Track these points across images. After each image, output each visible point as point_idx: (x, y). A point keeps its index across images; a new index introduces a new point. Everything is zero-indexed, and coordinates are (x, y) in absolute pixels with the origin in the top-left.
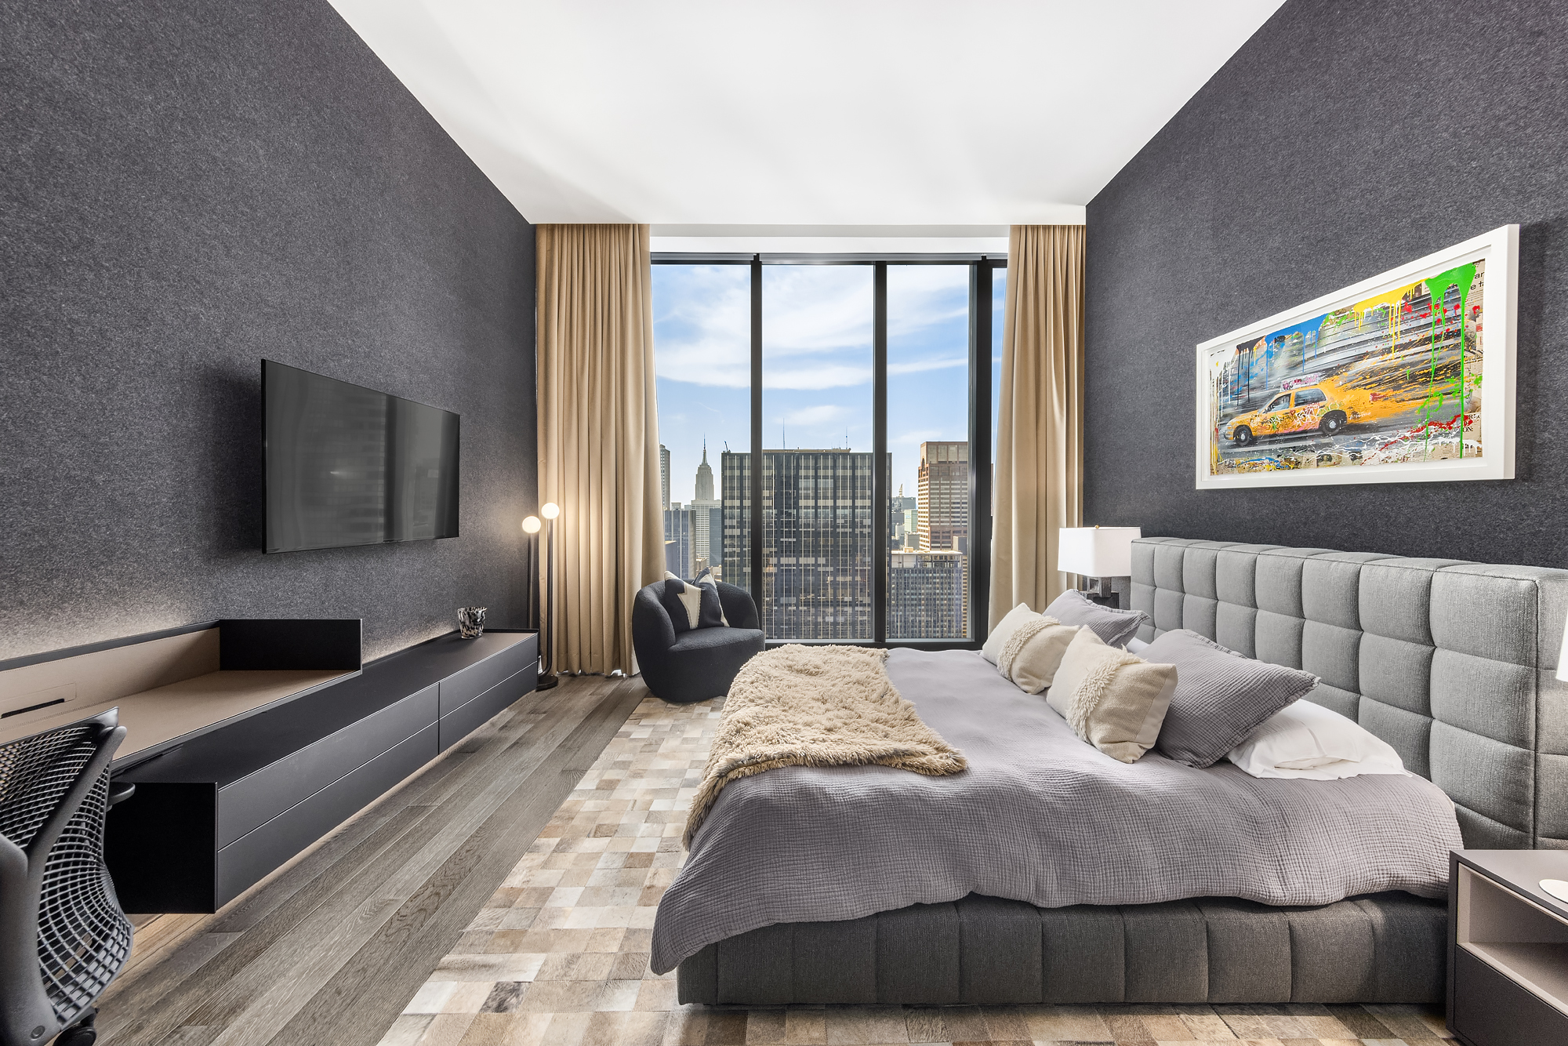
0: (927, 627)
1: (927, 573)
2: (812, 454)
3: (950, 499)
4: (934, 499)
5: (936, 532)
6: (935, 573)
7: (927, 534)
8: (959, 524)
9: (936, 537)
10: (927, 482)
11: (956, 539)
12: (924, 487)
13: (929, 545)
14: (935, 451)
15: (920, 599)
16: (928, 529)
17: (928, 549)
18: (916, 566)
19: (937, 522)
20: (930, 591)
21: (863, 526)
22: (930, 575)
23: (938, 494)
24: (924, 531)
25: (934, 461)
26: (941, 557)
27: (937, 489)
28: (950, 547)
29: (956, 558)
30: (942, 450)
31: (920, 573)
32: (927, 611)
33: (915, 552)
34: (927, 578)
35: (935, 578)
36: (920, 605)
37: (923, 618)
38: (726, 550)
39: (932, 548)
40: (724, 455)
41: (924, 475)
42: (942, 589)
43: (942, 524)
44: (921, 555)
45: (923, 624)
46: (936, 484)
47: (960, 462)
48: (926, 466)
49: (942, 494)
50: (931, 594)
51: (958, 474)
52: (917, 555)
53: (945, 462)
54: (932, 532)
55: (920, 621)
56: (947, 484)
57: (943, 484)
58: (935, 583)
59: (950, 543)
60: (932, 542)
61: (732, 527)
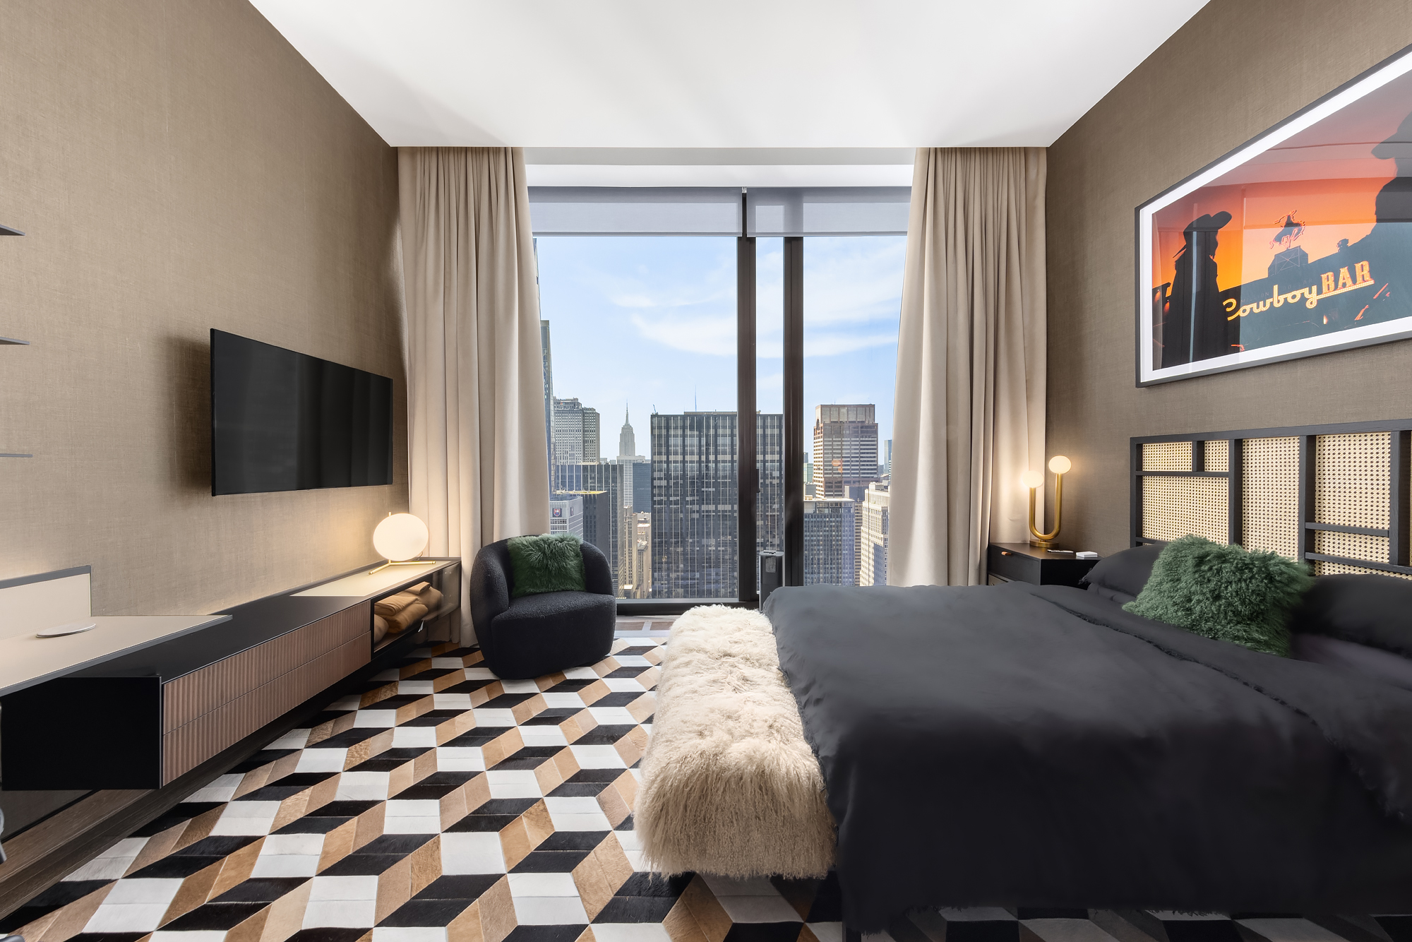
0: (825, 564)
1: (825, 517)
2: (728, 415)
3: (841, 453)
4: (828, 453)
5: (830, 483)
6: (831, 517)
7: (822, 484)
8: (849, 476)
9: (829, 487)
10: (822, 439)
11: (847, 488)
12: (819, 444)
13: (823, 493)
14: (828, 412)
15: (819, 541)
16: (823, 479)
17: (823, 497)
18: (815, 512)
19: (830, 474)
20: (827, 533)
21: (773, 478)
22: (827, 519)
23: (831, 449)
24: (819, 481)
25: (827, 421)
26: (836, 503)
27: (830, 445)
28: (841, 495)
29: (849, 504)
30: (835, 413)
31: (818, 517)
32: (825, 550)
33: (814, 500)
34: (825, 522)
35: (831, 522)
36: (819, 545)
37: (821, 557)
38: (656, 499)
39: (826, 496)
40: (653, 416)
41: (819, 433)
42: (838, 531)
43: (834, 476)
44: (819, 502)
45: (821, 561)
46: (829, 441)
47: (850, 422)
48: (821, 425)
49: (834, 449)
50: (828, 536)
51: (848, 432)
52: (816, 503)
53: (836, 422)
54: (826, 483)
55: (819, 559)
56: (839, 441)
57: (836, 441)
58: (831, 526)
59: (841, 491)
60: (826, 491)
61: (660, 479)
